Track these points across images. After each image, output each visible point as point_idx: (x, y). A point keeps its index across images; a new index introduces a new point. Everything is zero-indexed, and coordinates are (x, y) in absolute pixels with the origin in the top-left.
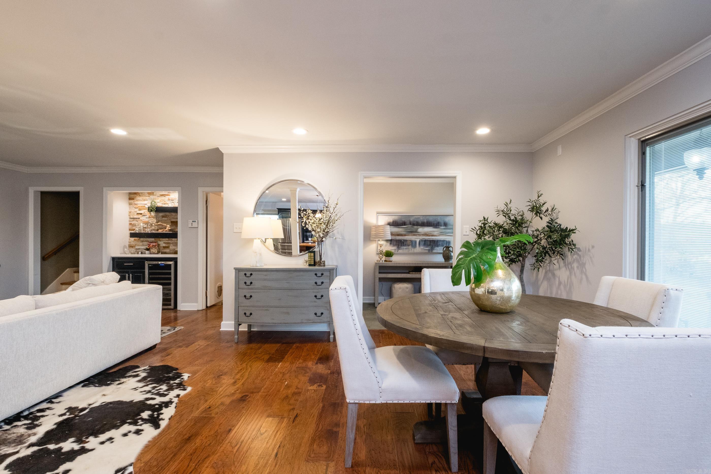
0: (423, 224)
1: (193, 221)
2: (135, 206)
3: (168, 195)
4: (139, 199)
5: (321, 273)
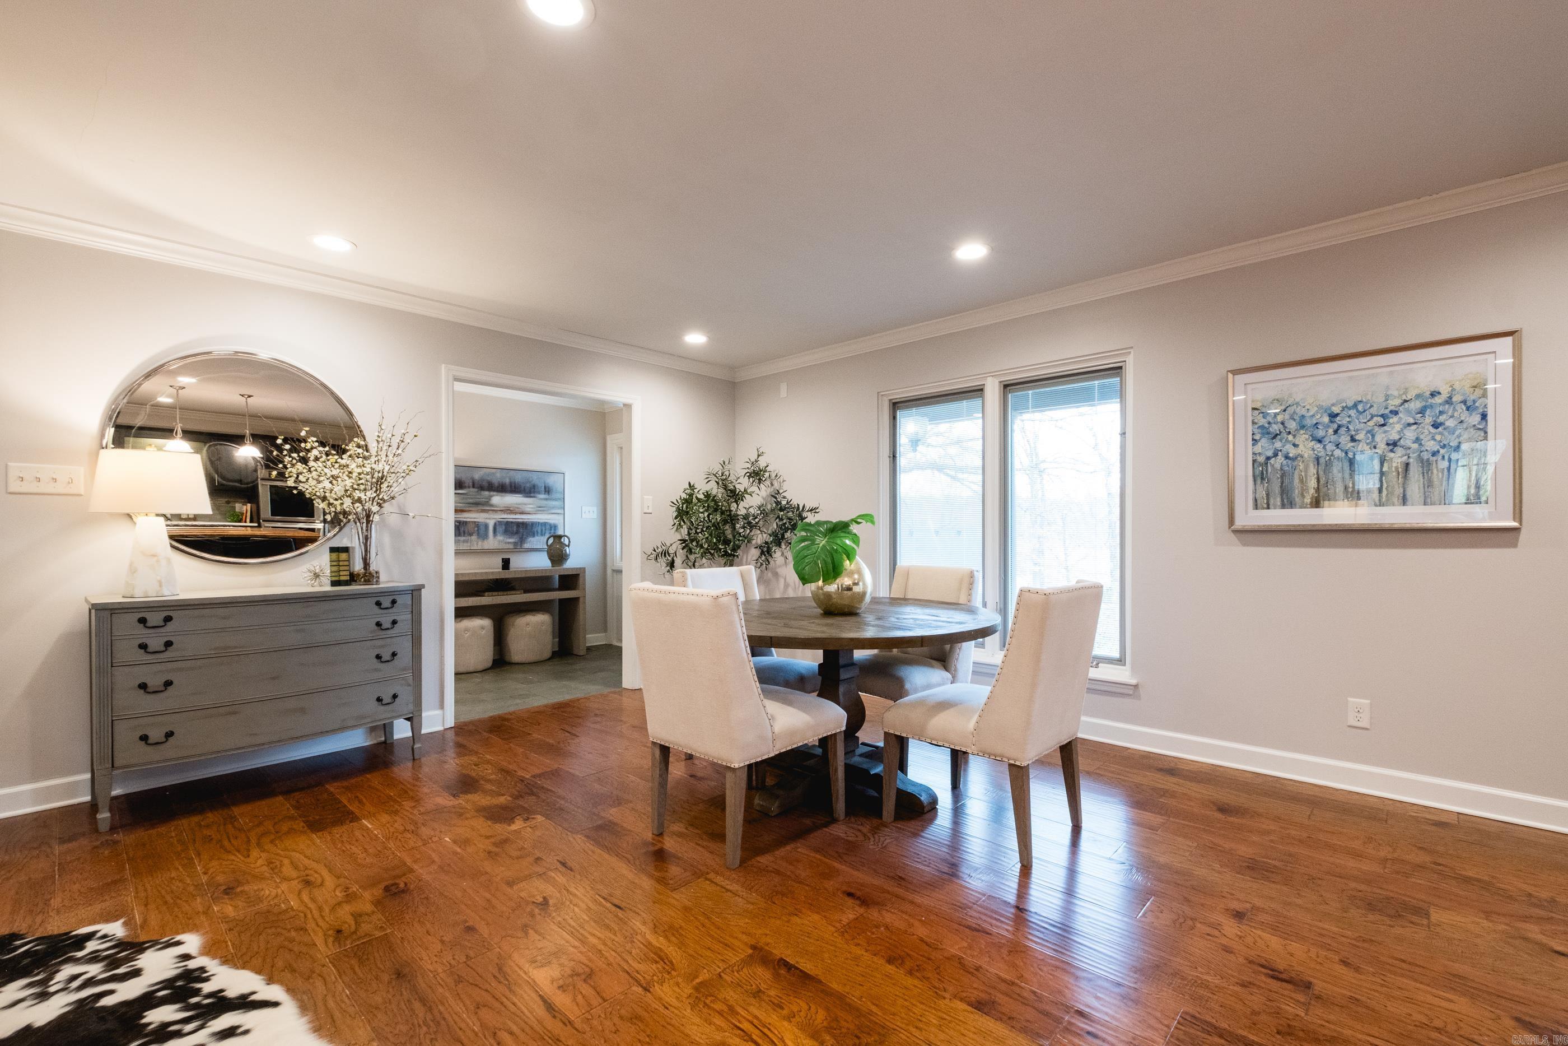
0: (503, 489)
5: (391, 598)
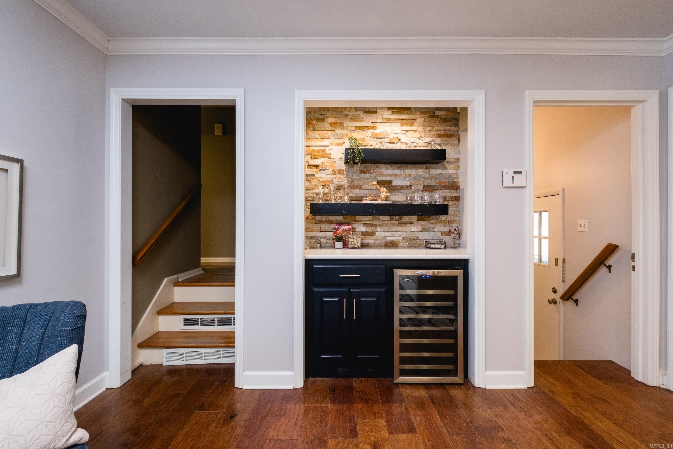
1: (515, 173)
3: (372, 128)
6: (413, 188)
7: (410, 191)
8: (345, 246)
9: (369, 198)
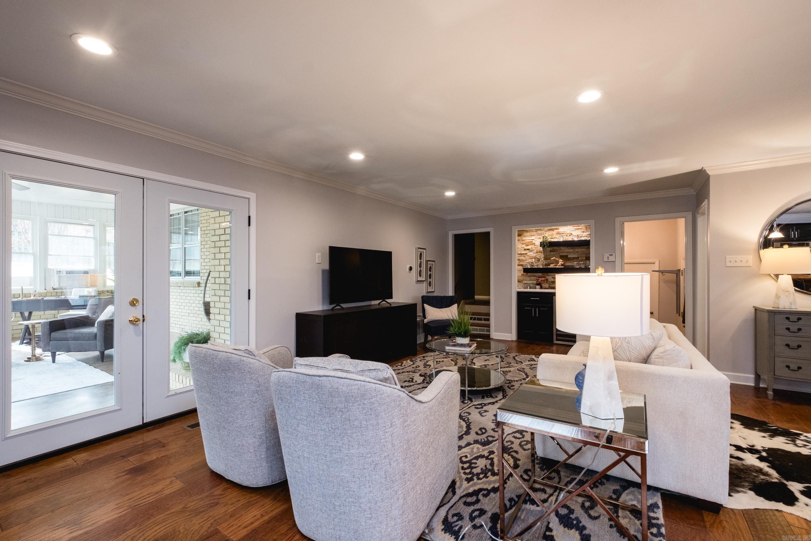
1: (610, 255)
2: (522, 242)
3: (557, 229)
4: (527, 235)
6: (580, 259)
7: (578, 260)
8: (541, 288)
9: (553, 265)
